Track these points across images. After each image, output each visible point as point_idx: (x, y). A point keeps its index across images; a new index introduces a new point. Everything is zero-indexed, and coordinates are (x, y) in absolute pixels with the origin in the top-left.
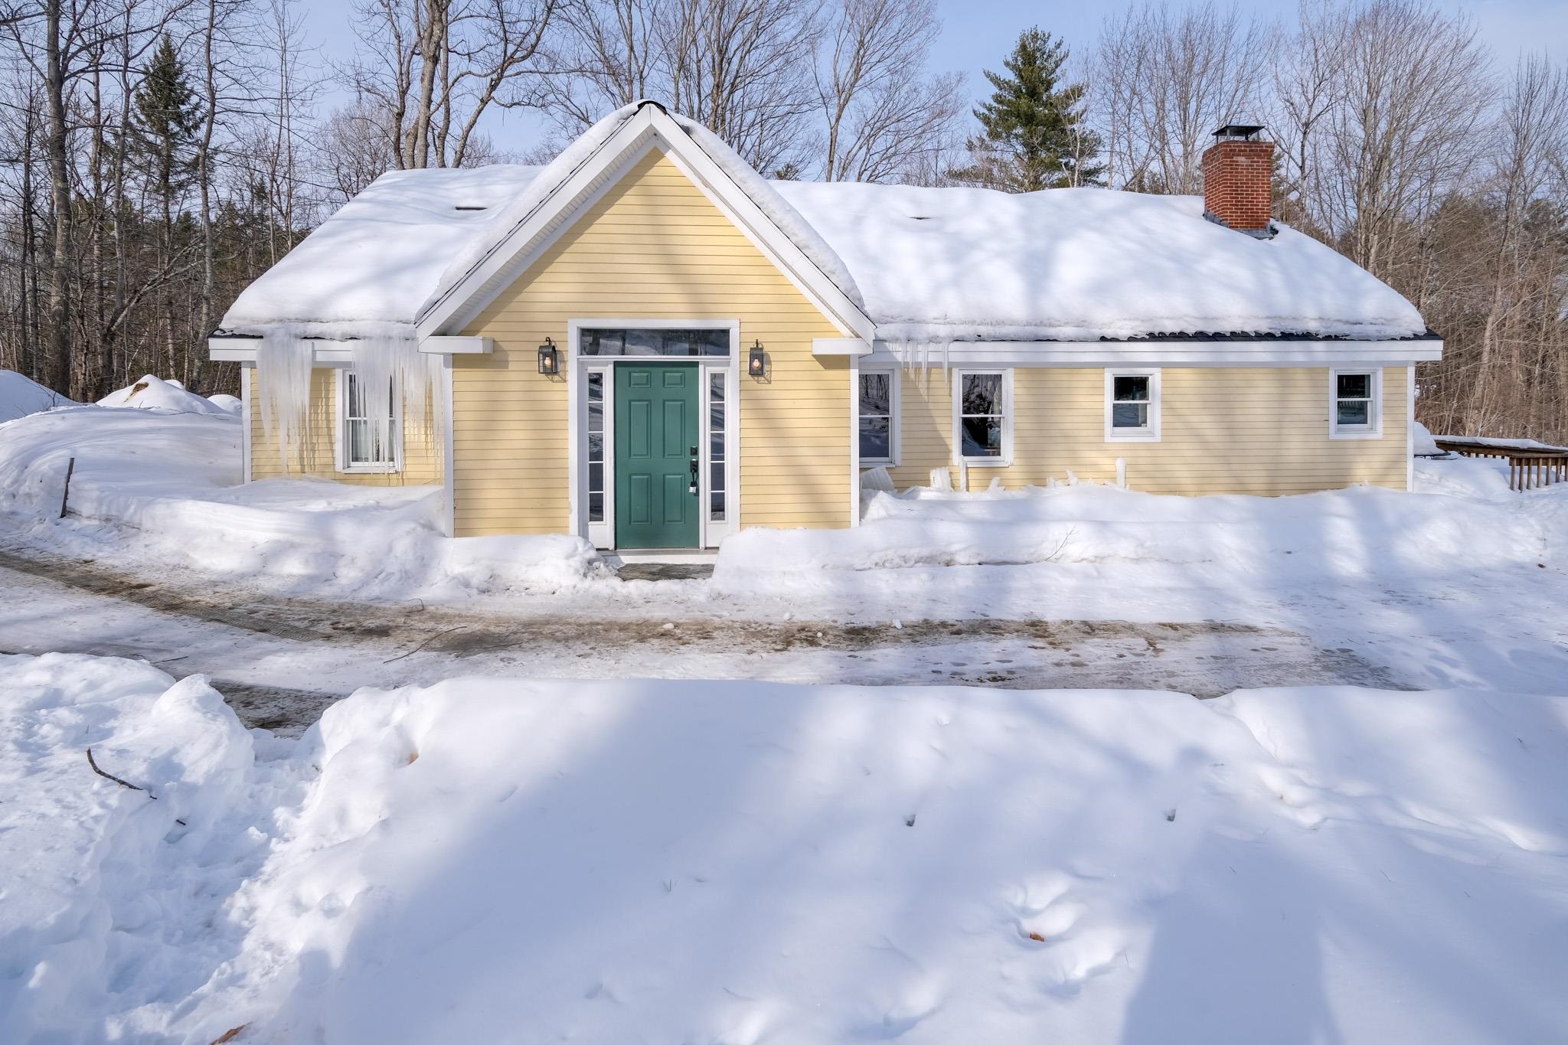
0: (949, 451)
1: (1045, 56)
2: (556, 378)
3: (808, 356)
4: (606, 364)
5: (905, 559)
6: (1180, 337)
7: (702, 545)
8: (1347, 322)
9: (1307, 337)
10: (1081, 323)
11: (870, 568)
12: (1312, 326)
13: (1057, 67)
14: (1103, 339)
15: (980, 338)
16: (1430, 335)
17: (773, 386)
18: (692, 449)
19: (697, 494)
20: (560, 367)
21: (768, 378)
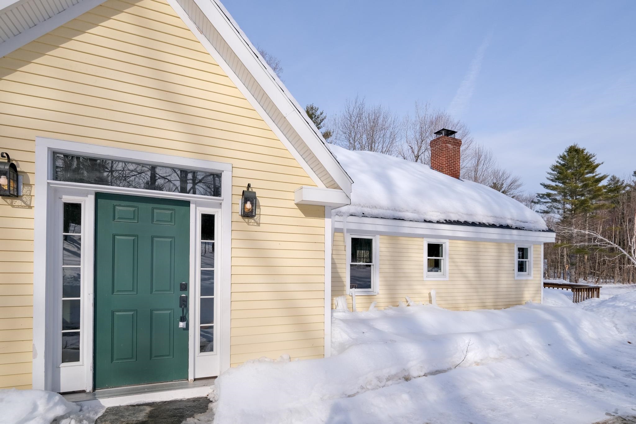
0: (344, 286)
1: (316, 117)
2: (18, 202)
3: (292, 204)
4: (86, 194)
5: (379, 379)
6: (458, 223)
7: (191, 377)
8: (521, 221)
9: (508, 227)
10: (415, 211)
11: (358, 392)
12: (509, 222)
13: (321, 122)
14: (425, 221)
15: (364, 215)
16: (550, 230)
17: (262, 227)
18: (181, 285)
19: (187, 328)
20: (24, 190)
21: (257, 220)
